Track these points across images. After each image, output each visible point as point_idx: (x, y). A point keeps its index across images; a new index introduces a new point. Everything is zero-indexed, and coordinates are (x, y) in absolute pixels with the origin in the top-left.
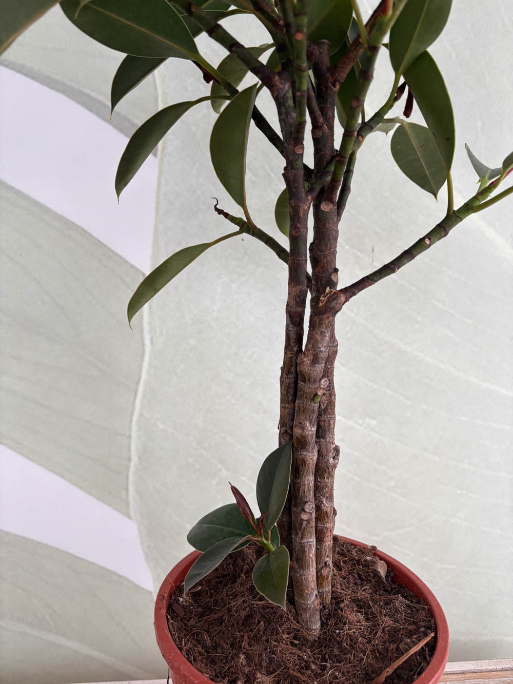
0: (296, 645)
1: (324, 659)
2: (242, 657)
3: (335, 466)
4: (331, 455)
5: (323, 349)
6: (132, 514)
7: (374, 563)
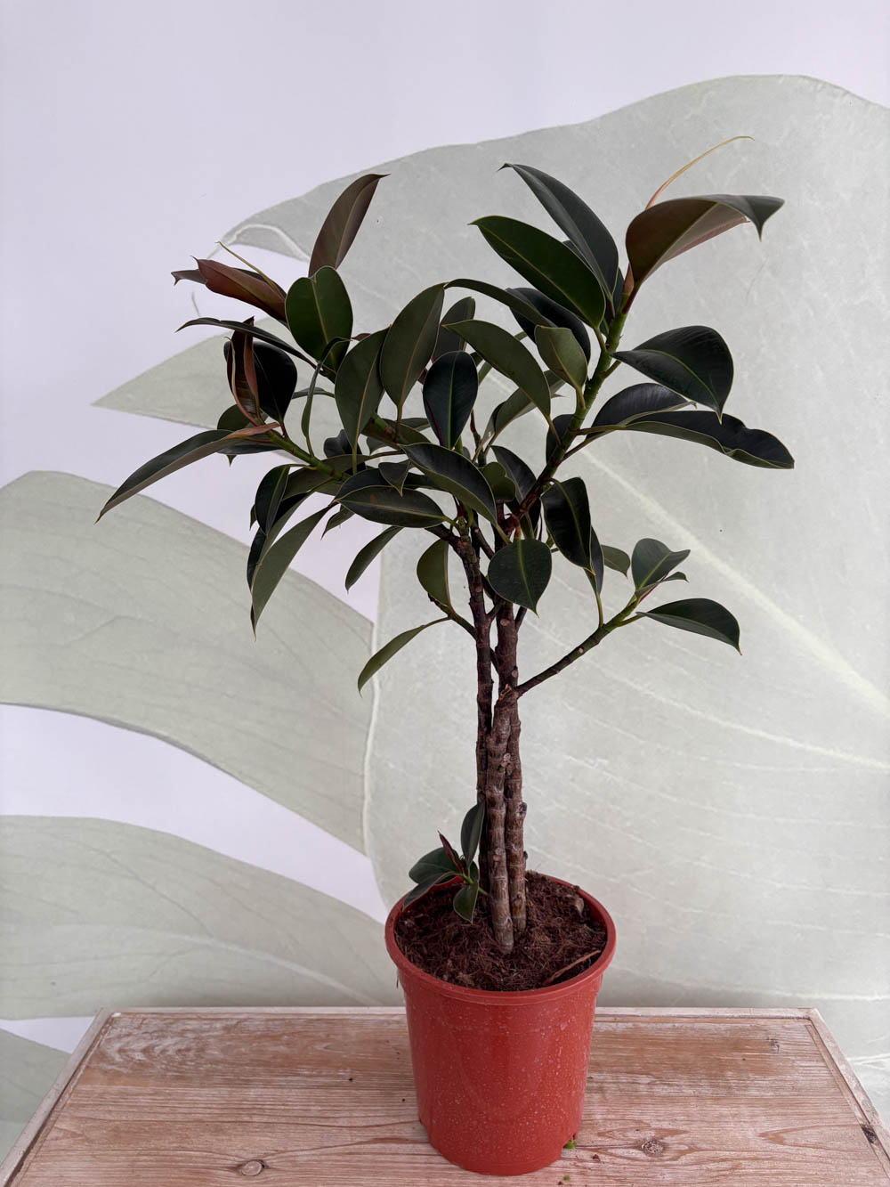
0: (491, 956)
1: (512, 966)
2: (450, 962)
3: (522, 819)
4: (518, 811)
5: (504, 732)
6: (367, 851)
7: (573, 900)
